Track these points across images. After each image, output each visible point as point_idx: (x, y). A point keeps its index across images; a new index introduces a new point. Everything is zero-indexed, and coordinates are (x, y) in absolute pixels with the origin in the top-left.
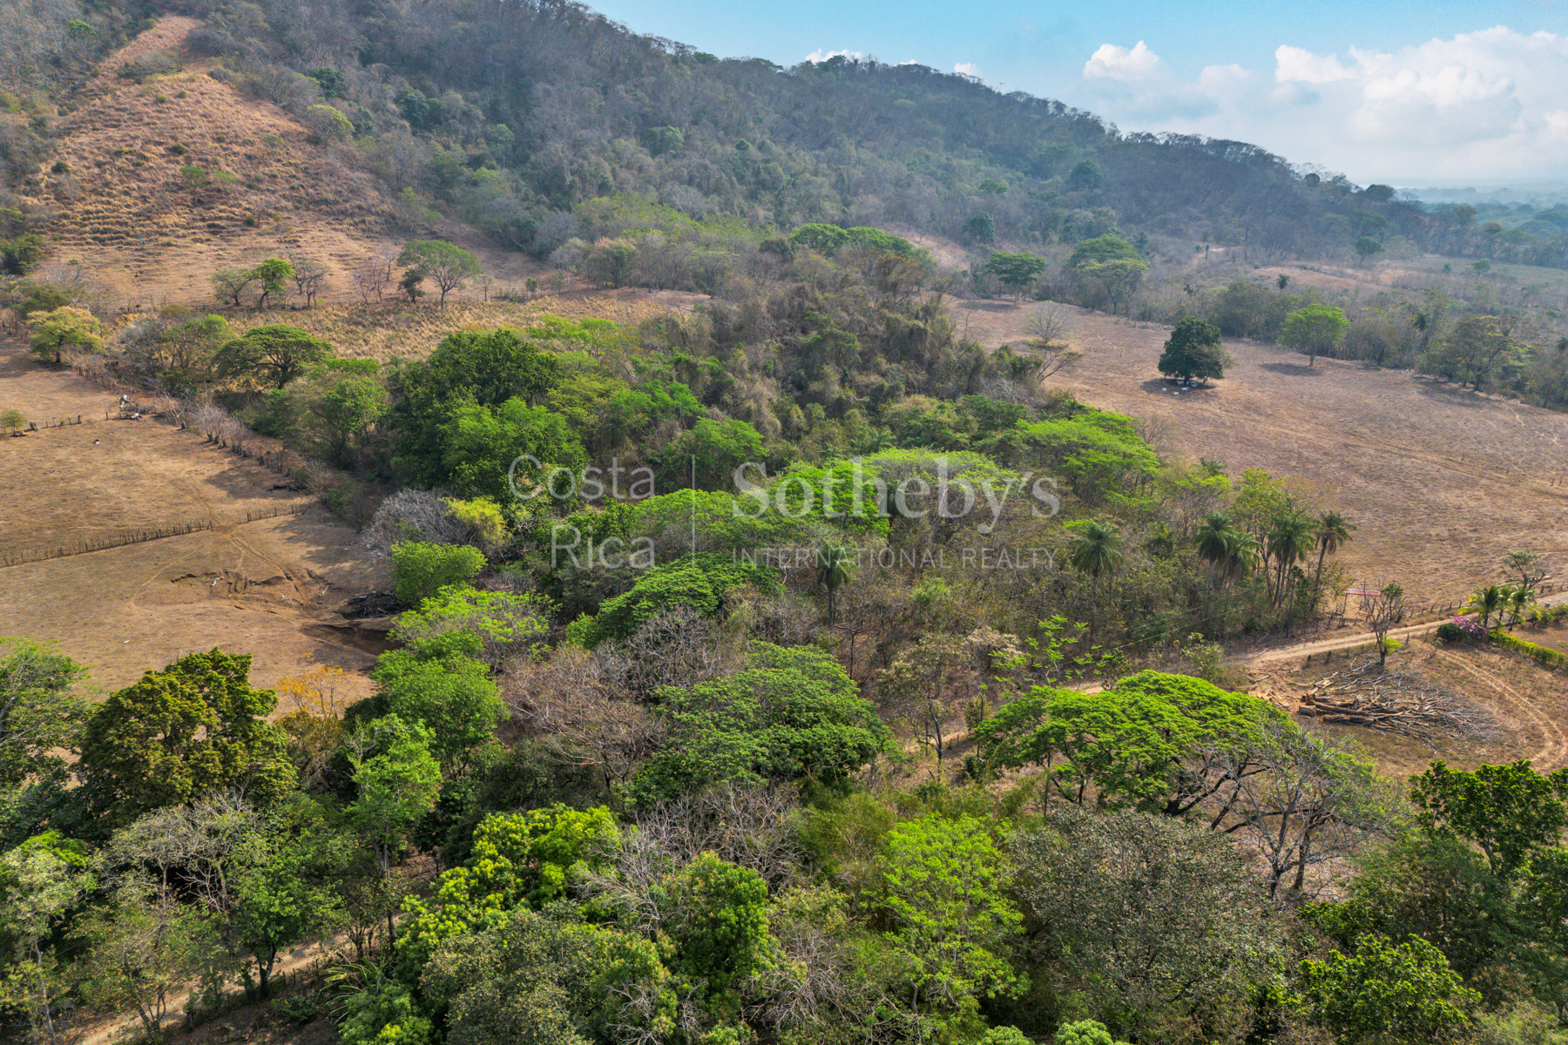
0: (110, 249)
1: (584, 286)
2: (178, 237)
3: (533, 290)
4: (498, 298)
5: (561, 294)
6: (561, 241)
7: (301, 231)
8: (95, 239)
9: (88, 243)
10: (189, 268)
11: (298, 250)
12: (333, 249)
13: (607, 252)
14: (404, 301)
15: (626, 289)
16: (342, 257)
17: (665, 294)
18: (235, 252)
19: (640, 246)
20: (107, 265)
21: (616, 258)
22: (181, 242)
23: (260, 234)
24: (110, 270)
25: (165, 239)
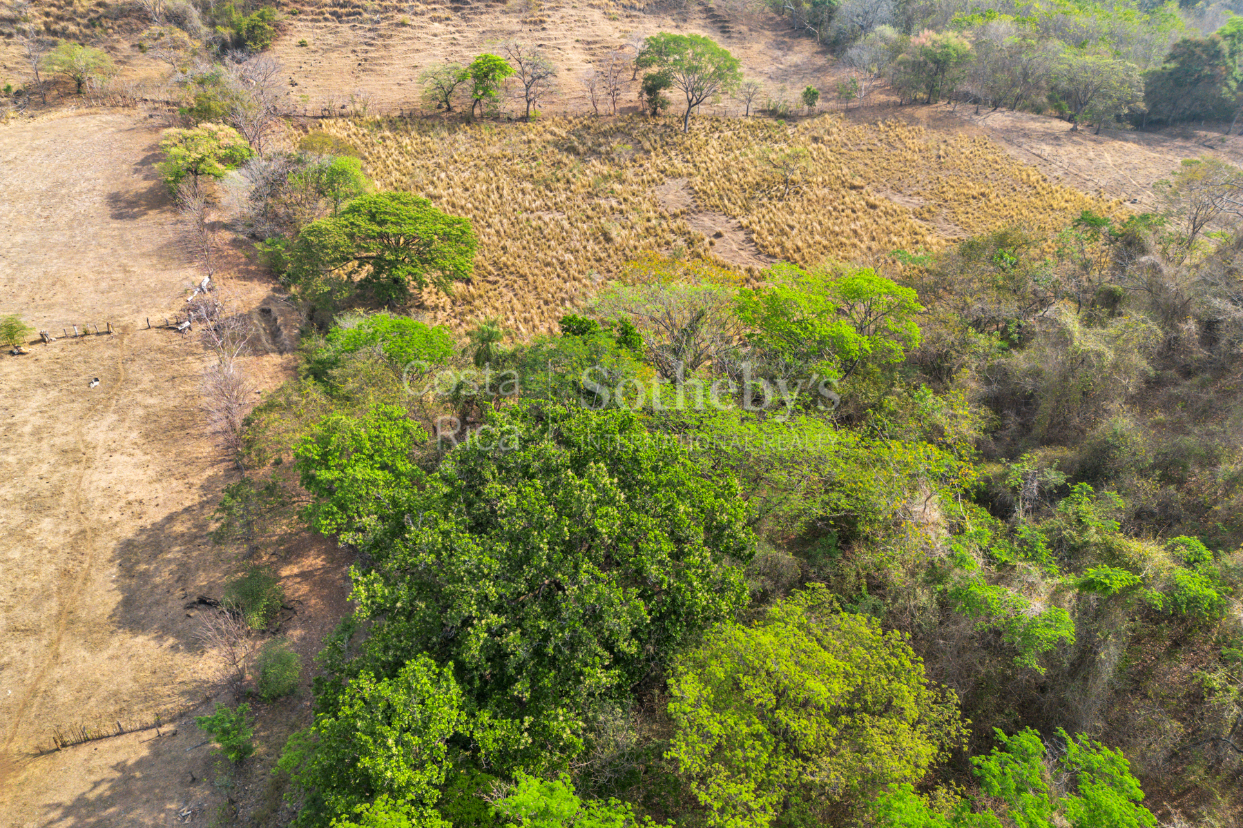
0: (345, 28)
1: (882, 98)
2: (415, 14)
3: (811, 104)
4: (763, 111)
5: (849, 111)
6: (866, 28)
7: (550, 9)
8: (333, 14)
9: (326, 19)
10: (416, 55)
11: (542, 34)
12: (582, 33)
13: (926, 53)
14: (643, 114)
15: (942, 106)
16: (589, 45)
17: (999, 119)
18: (472, 35)
19: (977, 45)
20: (333, 49)
21: (937, 62)
22: (417, 21)
23: (504, 12)
24: (334, 55)
25: (400, 17)
